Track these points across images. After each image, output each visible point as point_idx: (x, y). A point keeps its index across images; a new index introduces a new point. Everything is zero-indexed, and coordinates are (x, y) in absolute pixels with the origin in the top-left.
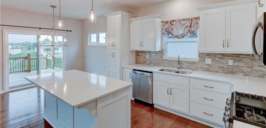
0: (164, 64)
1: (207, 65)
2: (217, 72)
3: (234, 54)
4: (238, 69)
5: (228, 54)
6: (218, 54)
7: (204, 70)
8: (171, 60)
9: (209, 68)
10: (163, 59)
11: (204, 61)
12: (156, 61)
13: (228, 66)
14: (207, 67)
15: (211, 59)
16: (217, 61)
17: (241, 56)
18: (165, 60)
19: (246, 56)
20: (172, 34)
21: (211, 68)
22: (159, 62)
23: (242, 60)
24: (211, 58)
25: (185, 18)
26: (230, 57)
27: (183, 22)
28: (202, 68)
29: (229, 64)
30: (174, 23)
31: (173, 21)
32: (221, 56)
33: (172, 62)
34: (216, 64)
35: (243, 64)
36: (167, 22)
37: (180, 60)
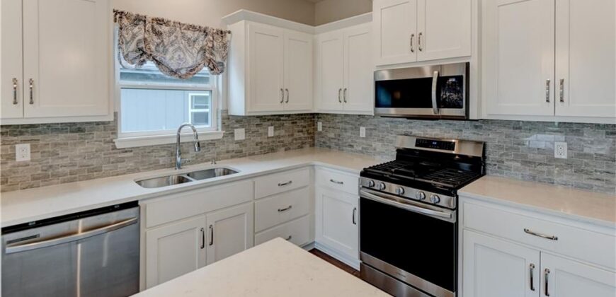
0: (120, 165)
1: (237, 142)
2: (253, 154)
3: (275, 115)
4: (279, 142)
5: (268, 116)
6: (254, 116)
7: (232, 157)
8: (145, 147)
9: (240, 149)
10: (114, 148)
11: (232, 134)
12: (78, 160)
13: (268, 138)
14: (236, 147)
15: (243, 129)
16: (253, 132)
17: (282, 118)
18: (124, 151)
19: (287, 118)
20: (158, 63)
21: (244, 149)
22: (95, 162)
23: (283, 125)
24: (242, 127)
25: (197, 24)
26: (270, 122)
27: (189, 34)
28: (228, 152)
29: (269, 135)
30: (164, 29)
31: (160, 21)
32: (258, 121)
33: (152, 151)
34: (252, 138)
35: (283, 131)
36: (138, 20)
37: (200, 139)
